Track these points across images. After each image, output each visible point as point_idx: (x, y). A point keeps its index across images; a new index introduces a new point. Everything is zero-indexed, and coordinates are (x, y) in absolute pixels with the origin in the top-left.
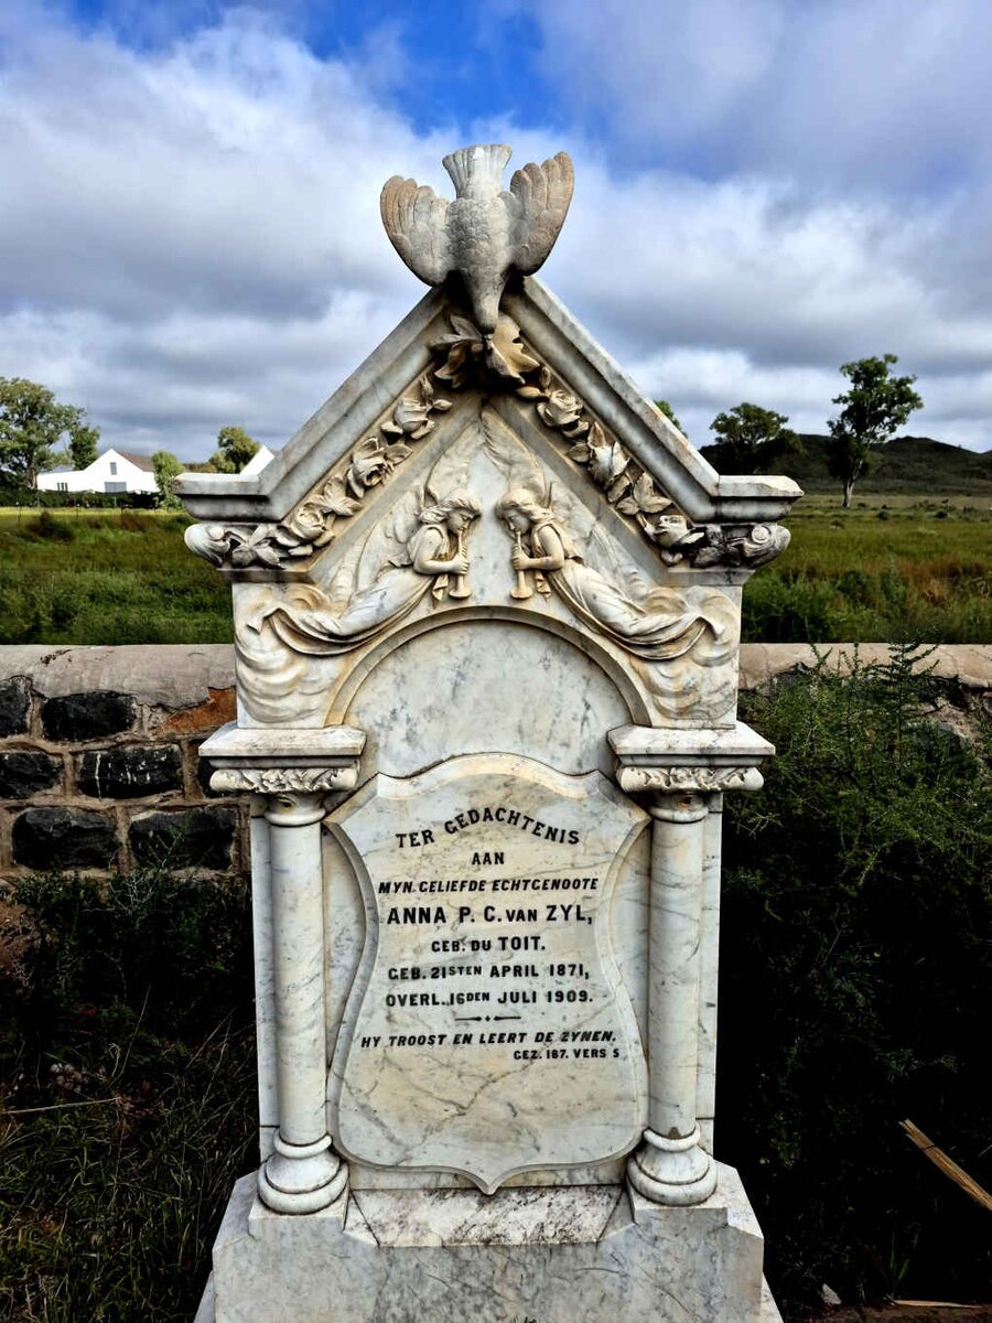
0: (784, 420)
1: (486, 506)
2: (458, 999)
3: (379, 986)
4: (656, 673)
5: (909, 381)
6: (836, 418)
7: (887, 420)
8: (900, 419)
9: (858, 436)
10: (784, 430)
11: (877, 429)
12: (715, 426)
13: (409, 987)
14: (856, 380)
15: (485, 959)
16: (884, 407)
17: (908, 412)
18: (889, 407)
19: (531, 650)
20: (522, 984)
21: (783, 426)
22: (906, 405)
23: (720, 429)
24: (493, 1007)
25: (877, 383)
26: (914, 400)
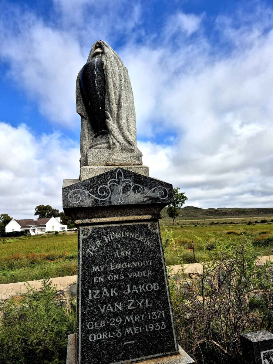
5: (183, 193)
8: (183, 202)
11: (178, 205)
17: (185, 201)
18: (180, 200)
22: (184, 199)
26: (185, 198)
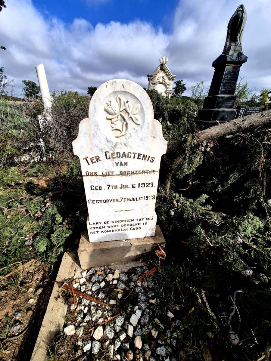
1: (162, 76)
4: (168, 86)
6: (173, 92)
9: (176, 95)
11: (179, 94)
16: (180, 90)
19: (162, 85)
25: (180, 85)
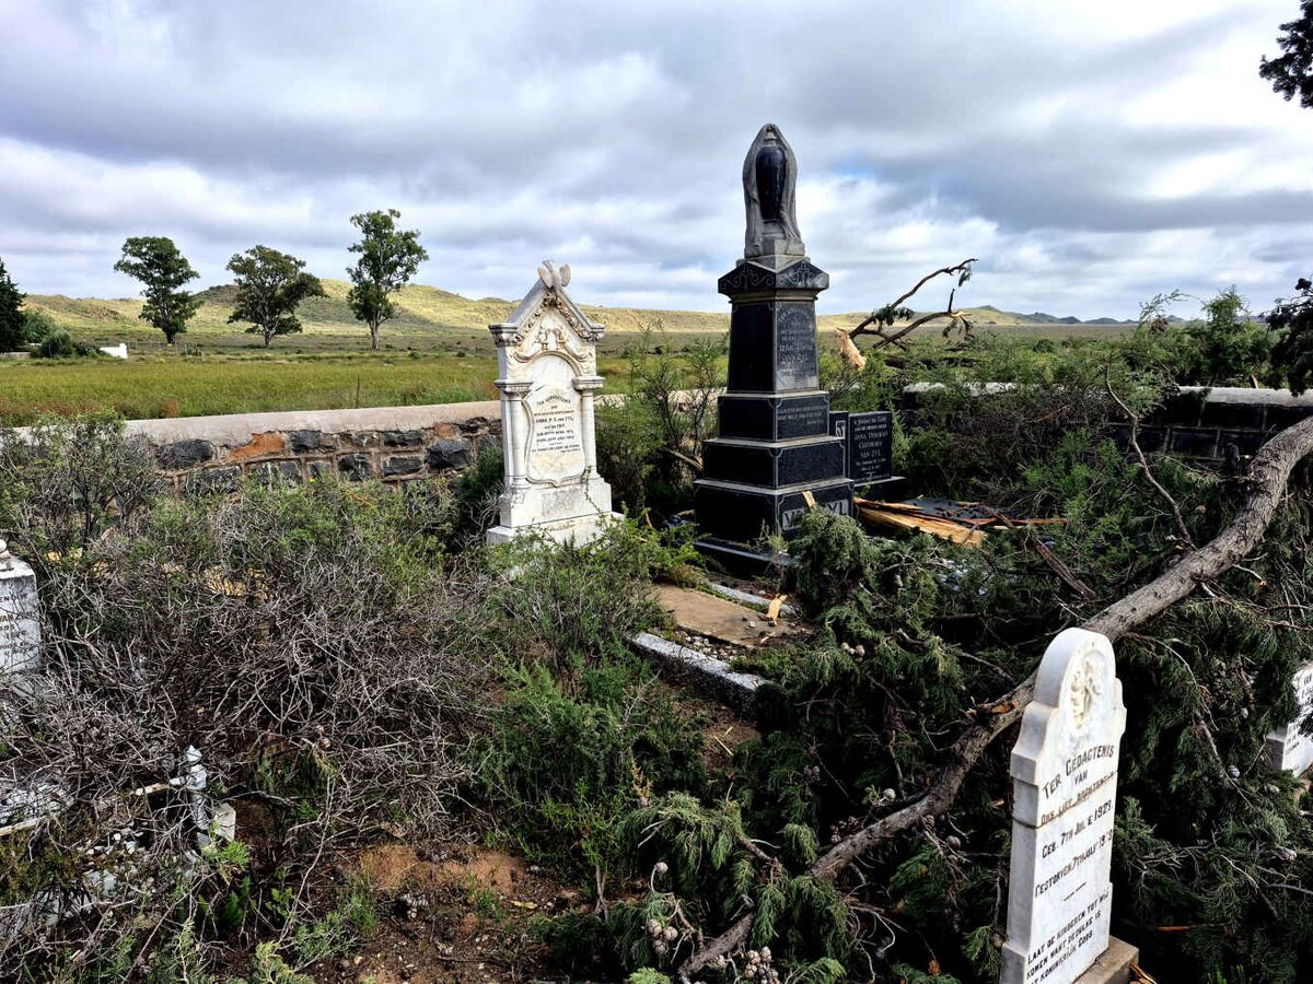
0: (302, 264)
1: (552, 329)
2: (550, 439)
3: (535, 438)
4: (583, 364)
5: (413, 235)
6: (354, 266)
7: (399, 269)
8: (411, 269)
9: (377, 283)
10: (303, 274)
11: (393, 278)
12: (232, 266)
13: (541, 438)
14: (367, 230)
15: (555, 430)
16: (395, 258)
17: (417, 263)
18: (400, 258)
19: (558, 360)
20: (562, 435)
21: (302, 270)
23: (237, 270)
24: (557, 441)
25: (386, 236)
26: (420, 253)
